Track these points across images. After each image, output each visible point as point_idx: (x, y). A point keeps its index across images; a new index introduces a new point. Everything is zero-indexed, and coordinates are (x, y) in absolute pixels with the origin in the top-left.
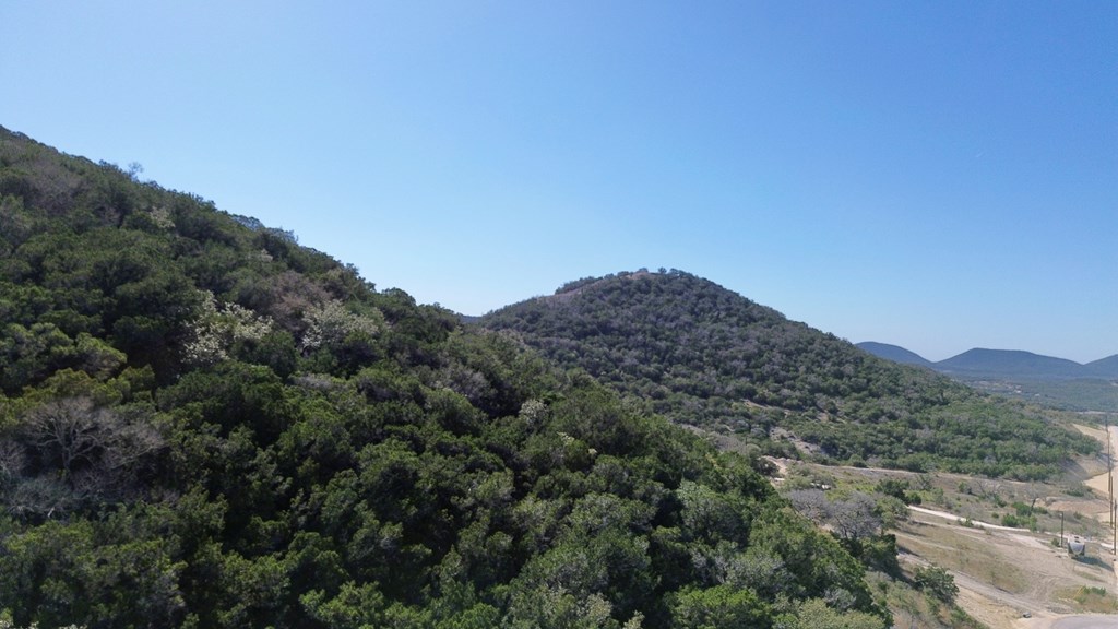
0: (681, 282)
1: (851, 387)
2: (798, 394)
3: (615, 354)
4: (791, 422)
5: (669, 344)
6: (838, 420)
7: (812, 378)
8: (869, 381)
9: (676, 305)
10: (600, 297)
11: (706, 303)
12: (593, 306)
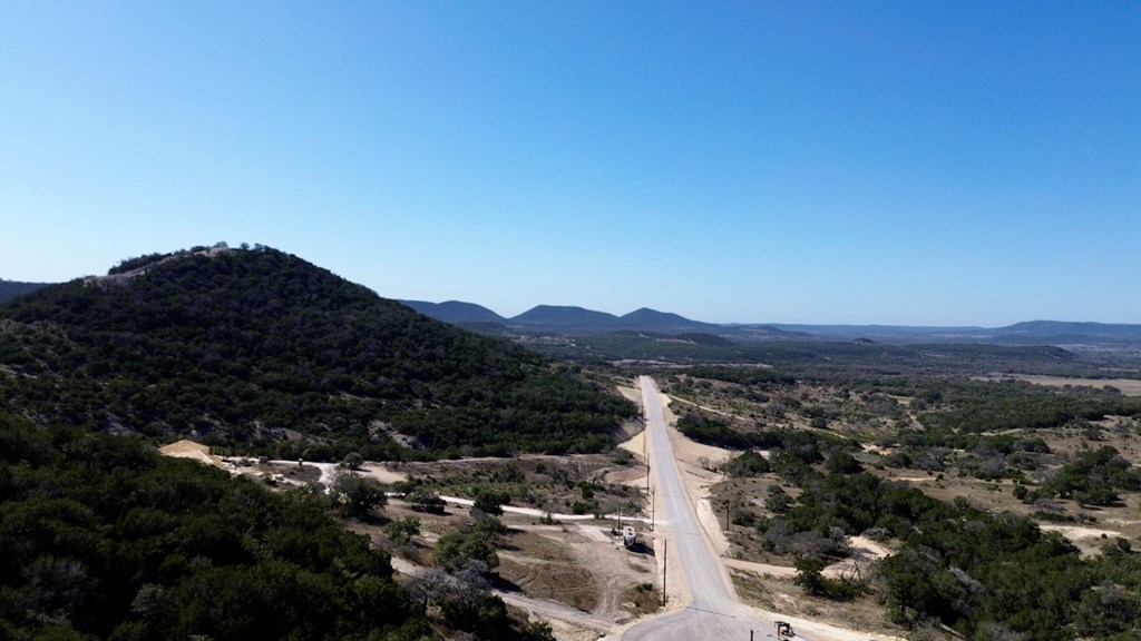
0: (267, 260)
1: (442, 369)
2: (394, 382)
3: (193, 348)
4: (388, 413)
5: (256, 333)
6: (433, 405)
9: (262, 287)
10: (171, 279)
11: (296, 284)
12: (161, 290)
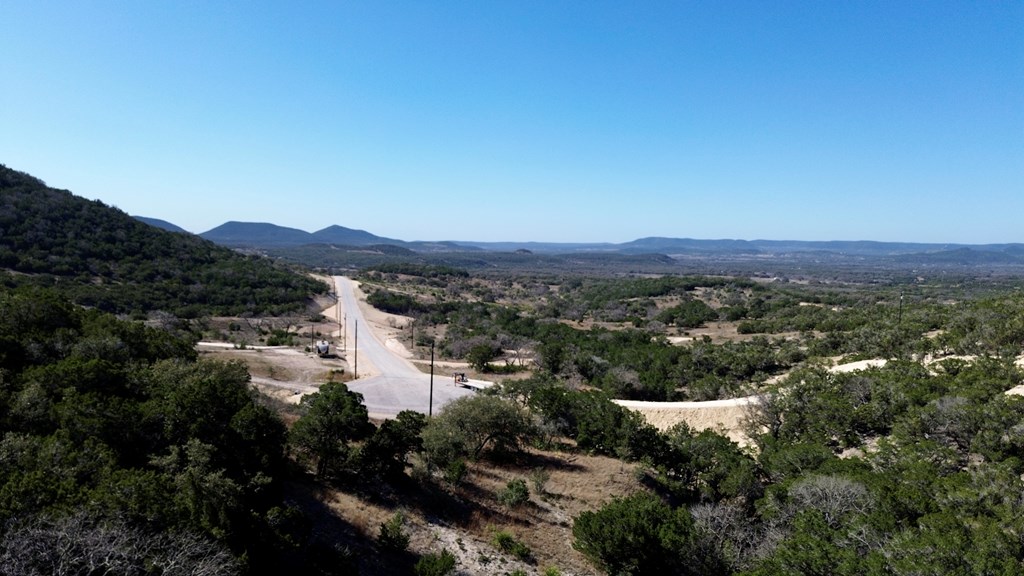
1: (123, 250)
4: (63, 288)
7: (83, 243)
8: (142, 244)
